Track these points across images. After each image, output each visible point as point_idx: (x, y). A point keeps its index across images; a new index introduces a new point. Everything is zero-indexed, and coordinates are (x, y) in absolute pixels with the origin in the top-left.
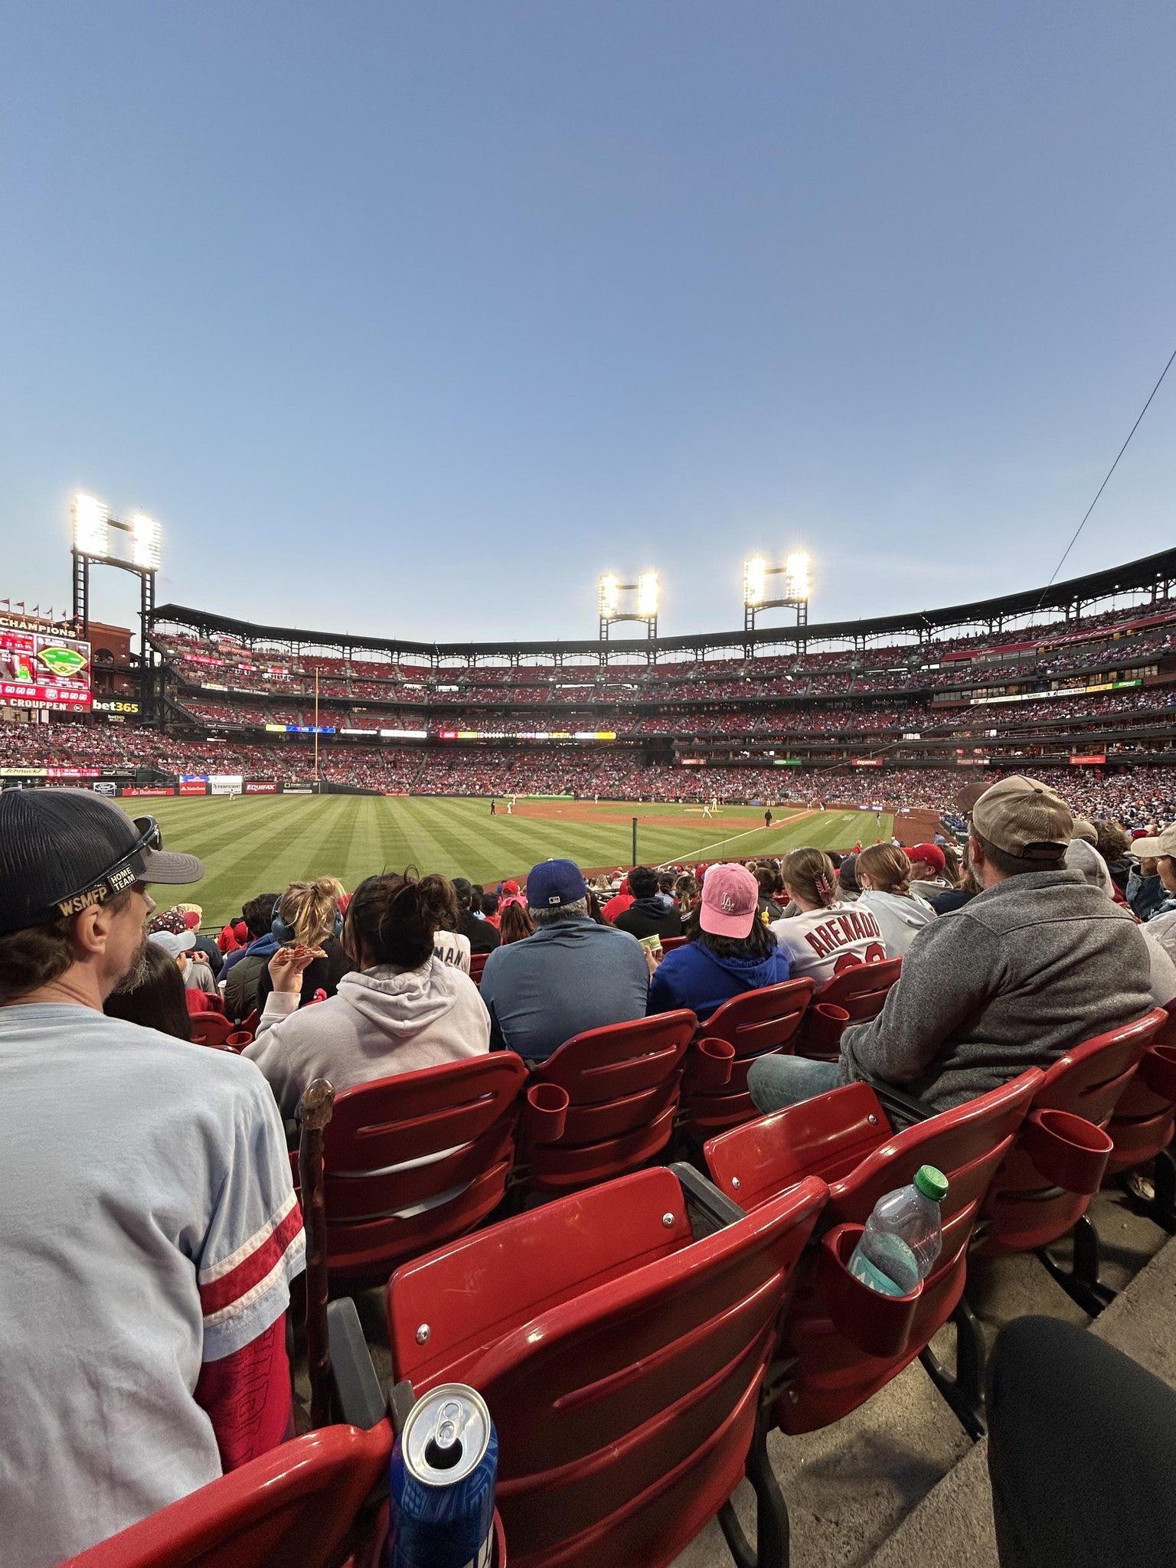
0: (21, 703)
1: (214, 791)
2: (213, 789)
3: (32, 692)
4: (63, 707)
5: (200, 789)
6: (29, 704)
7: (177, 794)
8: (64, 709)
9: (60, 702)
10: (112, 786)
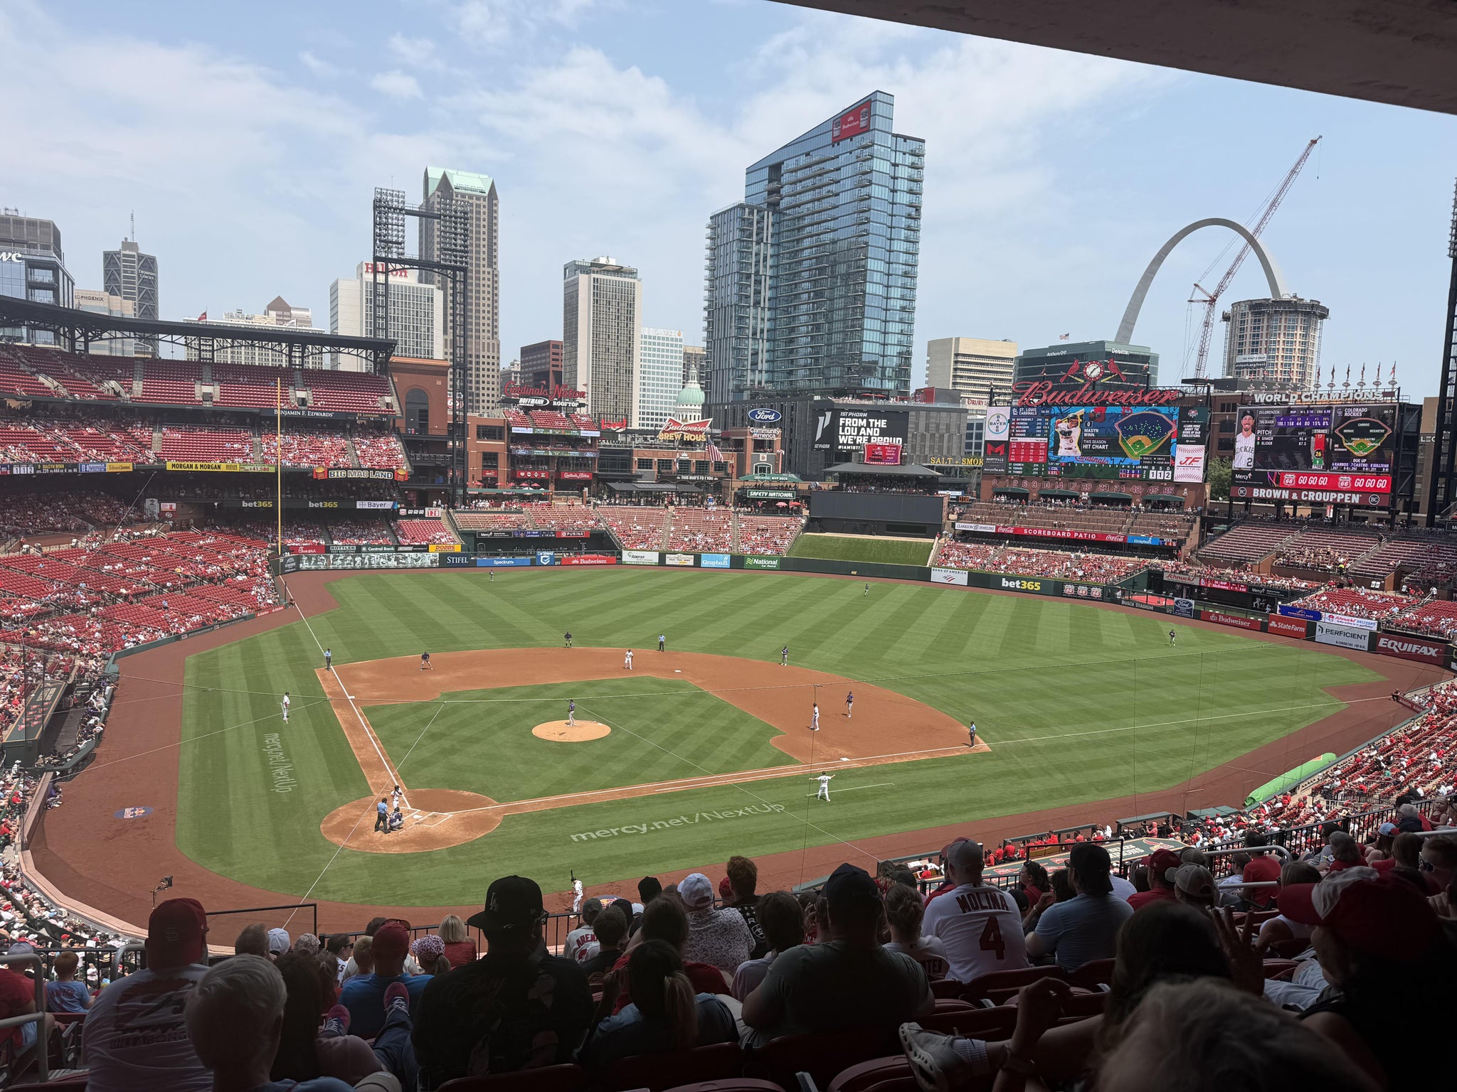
0: (1311, 496)
1: (1319, 636)
2: (1318, 633)
3: (1323, 481)
4: (1356, 499)
5: (1296, 629)
6: (1319, 496)
7: (1264, 628)
8: (1357, 502)
9: (1352, 492)
10: (1191, 605)
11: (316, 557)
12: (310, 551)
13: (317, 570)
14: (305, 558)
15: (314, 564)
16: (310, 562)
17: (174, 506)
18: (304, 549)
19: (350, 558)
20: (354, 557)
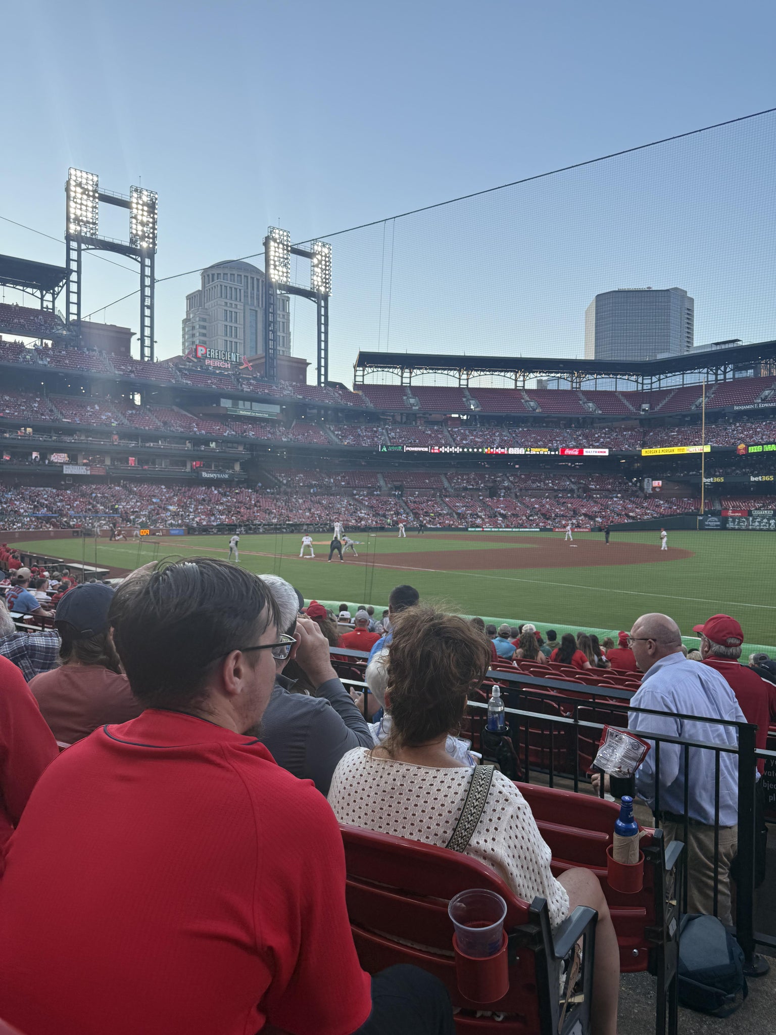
11: (739, 519)
12: (736, 514)
13: (739, 529)
14: (730, 520)
15: (737, 525)
16: (734, 523)
17: (660, 482)
18: (732, 513)
19: (765, 520)
20: (769, 520)
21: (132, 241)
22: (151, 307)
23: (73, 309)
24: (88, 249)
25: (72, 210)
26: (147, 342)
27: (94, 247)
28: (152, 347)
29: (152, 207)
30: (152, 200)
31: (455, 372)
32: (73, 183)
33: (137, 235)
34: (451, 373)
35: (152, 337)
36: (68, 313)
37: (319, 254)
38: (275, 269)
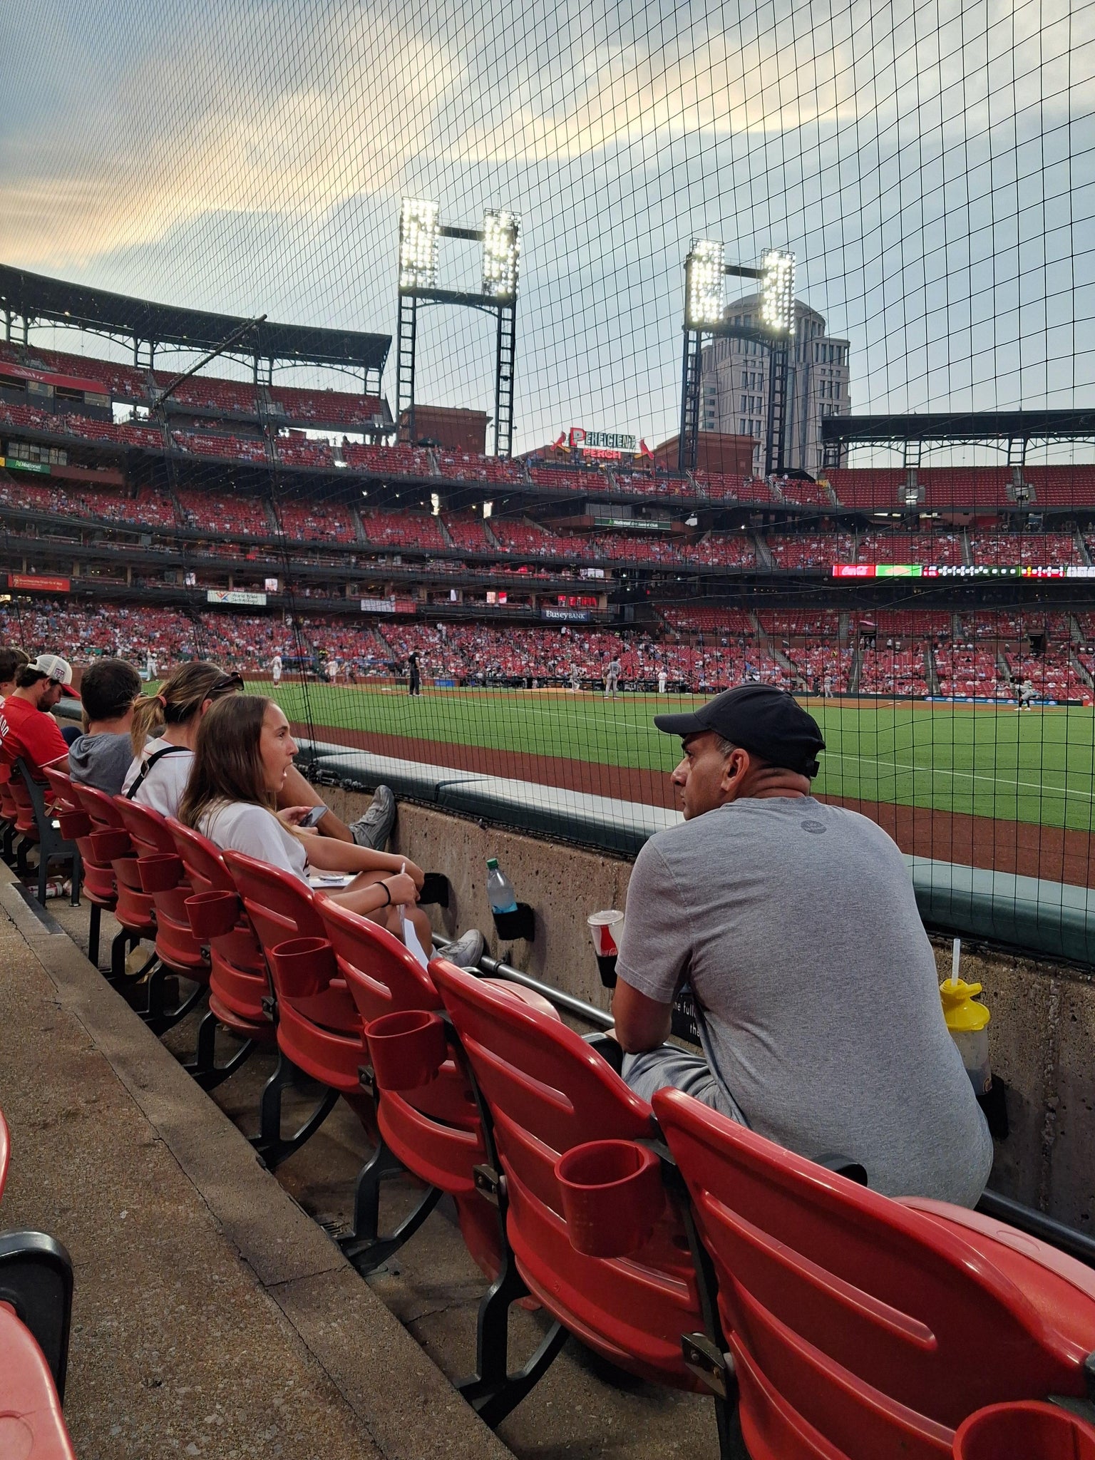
21: (485, 287)
22: (511, 378)
23: (406, 389)
24: (426, 305)
25: (404, 255)
26: (504, 428)
27: (432, 301)
28: (510, 436)
29: (514, 232)
30: (513, 224)
31: (1001, 441)
32: (406, 218)
33: (491, 276)
34: (994, 443)
35: (510, 422)
36: (399, 396)
37: (773, 270)
38: (698, 302)
